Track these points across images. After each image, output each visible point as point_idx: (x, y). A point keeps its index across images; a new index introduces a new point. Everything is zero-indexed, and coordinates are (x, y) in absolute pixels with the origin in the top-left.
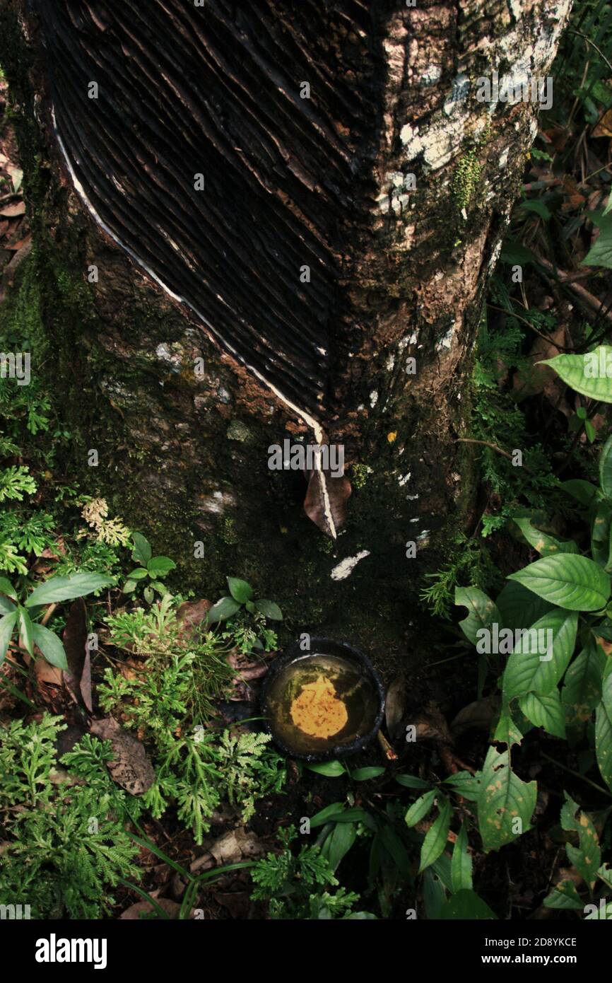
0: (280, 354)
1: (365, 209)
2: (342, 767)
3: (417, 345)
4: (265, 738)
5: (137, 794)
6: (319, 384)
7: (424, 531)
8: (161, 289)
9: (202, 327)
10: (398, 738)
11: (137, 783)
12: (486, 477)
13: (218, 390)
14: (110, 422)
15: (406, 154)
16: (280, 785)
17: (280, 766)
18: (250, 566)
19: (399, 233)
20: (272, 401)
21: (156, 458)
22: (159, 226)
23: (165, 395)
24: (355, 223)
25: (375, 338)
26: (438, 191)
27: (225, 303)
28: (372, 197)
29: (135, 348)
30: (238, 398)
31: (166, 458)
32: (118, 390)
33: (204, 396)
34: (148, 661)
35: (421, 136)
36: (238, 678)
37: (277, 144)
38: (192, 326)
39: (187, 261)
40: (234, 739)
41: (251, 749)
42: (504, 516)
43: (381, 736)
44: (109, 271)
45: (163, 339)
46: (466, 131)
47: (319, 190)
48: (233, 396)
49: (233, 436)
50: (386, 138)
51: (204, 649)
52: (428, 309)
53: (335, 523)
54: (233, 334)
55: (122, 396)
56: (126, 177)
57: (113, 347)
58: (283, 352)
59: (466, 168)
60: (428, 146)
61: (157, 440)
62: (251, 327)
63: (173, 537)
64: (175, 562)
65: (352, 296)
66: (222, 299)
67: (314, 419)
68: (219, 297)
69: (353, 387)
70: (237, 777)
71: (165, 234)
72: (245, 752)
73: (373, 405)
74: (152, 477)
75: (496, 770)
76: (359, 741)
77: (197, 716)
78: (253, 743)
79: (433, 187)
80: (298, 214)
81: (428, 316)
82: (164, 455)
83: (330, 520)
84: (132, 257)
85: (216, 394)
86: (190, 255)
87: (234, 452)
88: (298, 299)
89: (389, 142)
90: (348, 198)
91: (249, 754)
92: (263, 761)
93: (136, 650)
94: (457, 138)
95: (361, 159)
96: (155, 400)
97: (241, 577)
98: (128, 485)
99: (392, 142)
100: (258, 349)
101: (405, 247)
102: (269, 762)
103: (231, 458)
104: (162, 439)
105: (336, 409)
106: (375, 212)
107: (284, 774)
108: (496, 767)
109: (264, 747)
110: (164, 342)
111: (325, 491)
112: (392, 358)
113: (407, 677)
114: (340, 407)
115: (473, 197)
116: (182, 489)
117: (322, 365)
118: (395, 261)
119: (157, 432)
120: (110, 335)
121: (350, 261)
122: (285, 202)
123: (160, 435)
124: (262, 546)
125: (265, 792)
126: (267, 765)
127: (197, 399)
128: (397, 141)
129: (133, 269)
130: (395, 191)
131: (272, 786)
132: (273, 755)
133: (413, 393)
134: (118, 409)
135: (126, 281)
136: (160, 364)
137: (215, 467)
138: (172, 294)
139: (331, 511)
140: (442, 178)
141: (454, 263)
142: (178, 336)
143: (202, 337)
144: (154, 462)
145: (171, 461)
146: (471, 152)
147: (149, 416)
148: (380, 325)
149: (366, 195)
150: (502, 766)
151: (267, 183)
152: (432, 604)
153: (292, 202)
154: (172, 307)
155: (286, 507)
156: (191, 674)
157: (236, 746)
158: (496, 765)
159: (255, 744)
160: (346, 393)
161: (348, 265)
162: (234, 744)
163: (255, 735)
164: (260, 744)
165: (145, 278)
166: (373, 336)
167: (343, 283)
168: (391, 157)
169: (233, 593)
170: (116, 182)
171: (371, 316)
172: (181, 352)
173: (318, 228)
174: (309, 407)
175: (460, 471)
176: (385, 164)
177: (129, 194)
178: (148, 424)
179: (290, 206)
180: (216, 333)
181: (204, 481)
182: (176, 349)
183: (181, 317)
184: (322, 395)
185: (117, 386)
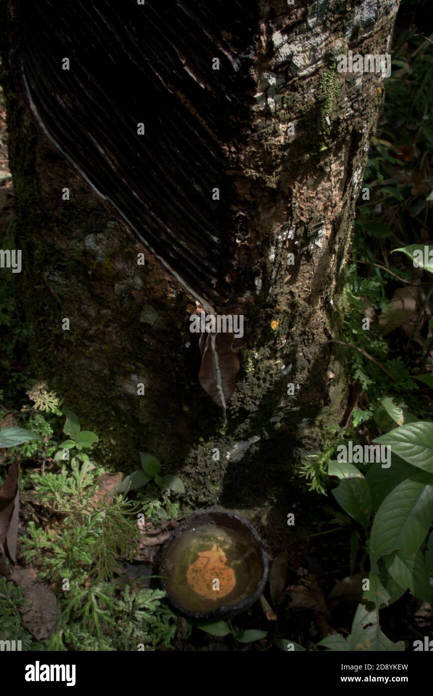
0: (182, 243)
1: (246, 105)
2: (227, 628)
3: (294, 241)
4: (160, 594)
5: (42, 639)
6: (213, 270)
7: (304, 419)
8: (90, 188)
9: (121, 221)
10: (279, 604)
11: (43, 628)
12: (356, 377)
13: (133, 277)
14: (52, 312)
15: (278, 57)
16: (169, 639)
17: (171, 622)
18: (159, 443)
19: (274, 128)
20: (175, 284)
21: (86, 341)
22: (90, 134)
23: (92, 283)
24: (238, 118)
25: (258, 228)
26: (306, 95)
27: (138, 198)
28: (251, 94)
29: (68, 239)
30: (148, 283)
31: (93, 341)
32: (56, 279)
33: (123, 284)
34: (66, 519)
35: (289, 43)
36: (145, 543)
37: (177, 51)
38: (113, 219)
39: (110, 162)
40: (134, 595)
41: (147, 604)
42: (372, 411)
43: (263, 600)
44: (51, 172)
45: (90, 230)
46: (327, 48)
47: (209, 88)
48: (145, 282)
49: (144, 319)
50: (260, 41)
51: (114, 510)
52: (302, 209)
53: (225, 395)
54: (145, 227)
55: (60, 285)
56: (66, 95)
57: (53, 240)
58: (184, 241)
59: (328, 81)
60: (296, 53)
61: (86, 324)
62: (159, 219)
63: (98, 416)
64: (100, 438)
65: (237, 184)
66: (136, 195)
67: (210, 304)
68: (134, 193)
69: (240, 272)
70: (133, 631)
71: (95, 141)
72: (142, 606)
73: (258, 293)
74: (83, 360)
75: (365, 628)
76: (242, 602)
77: (103, 570)
78: (149, 599)
79: (301, 92)
80: (193, 111)
81: (302, 215)
82: (91, 339)
83: (221, 392)
84: (69, 161)
85: (132, 281)
86: (113, 157)
87: (146, 336)
88: (195, 189)
89: (264, 44)
90: (232, 95)
91: (144, 609)
92: (157, 616)
93: (57, 507)
94: (319, 51)
95: (241, 59)
96: (85, 288)
97: (152, 453)
98: (64, 367)
99: (266, 45)
100: (164, 237)
101: (280, 142)
102: (161, 617)
103: (143, 341)
104: (90, 324)
105: (227, 294)
106: (254, 108)
107: (173, 629)
108: (365, 625)
109: (158, 603)
110: (91, 233)
111: (218, 368)
112: (273, 249)
113: (289, 553)
114: (230, 292)
115: (335, 109)
116: (106, 372)
117: (216, 251)
118: (271, 153)
119: (86, 317)
120: (51, 230)
121: (234, 153)
122: (183, 102)
123: (89, 321)
124: (170, 426)
125: (156, 646)
126: (160, 620)
127: (117, 286)
128: (270, 44)
129: (68, 169)
130: (269, 89)
131: (162, 641)
132: (166, 611)
133: (292, 290)
134: (56, 295)
135: (64, 181)
136: (88, 253)
137: (131, 350)
138: (99, 193)
139: (222, 385)
140: (309, 84)
141: (322, 170)
142: (101, 228)
143: (121, 229)
144: (84, 345)
145: (97, 345)
146: (331, 67)
147: (80, 302)
148: (262, 218)
149: (247, 93)
150: (371, 624)
151: (169, 85)
152: (310, 481)
153: (188, 101)
154: (98, 202)
155: (187, 387)
156: (101, 531)
157: (134, 601)
158: (365, 623)
159: (151, 599)
160: (235, 278)
161: (234, 155)
162: (133, 599)
163: (151, 591)
164: (156, 600)
165: (77, 177)
166: (256, 226)
167: (229, 173)
168: (266, 59)
169: (144, 468)
170: (59, 98)
171: (254, 206)
172: (104, 242)
173: (209, 124)
174: (206, 293)
175: (334, 370)
176: (260, 65)
177: (69, 108)
178: (79, 309)
179: (187, 105)
180: (133, 227)
181: (123, 364)
182: (100, 239)
183: (104, 210)
184: (216, 281)
185: (55, 275)
